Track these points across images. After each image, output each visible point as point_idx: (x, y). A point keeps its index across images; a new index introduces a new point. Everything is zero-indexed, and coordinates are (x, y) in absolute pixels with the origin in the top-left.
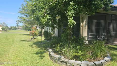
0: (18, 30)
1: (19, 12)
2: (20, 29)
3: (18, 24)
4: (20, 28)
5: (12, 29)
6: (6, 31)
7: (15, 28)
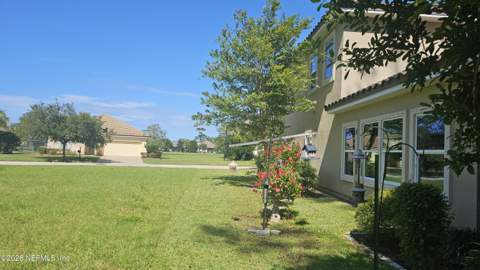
0: (201, 153)
1: (206, 73)
2: (209, 149)
3: (204, 133)
4: (208, 146)
5: (183, 150)
6: (158, 156)
7: (192, 147)
